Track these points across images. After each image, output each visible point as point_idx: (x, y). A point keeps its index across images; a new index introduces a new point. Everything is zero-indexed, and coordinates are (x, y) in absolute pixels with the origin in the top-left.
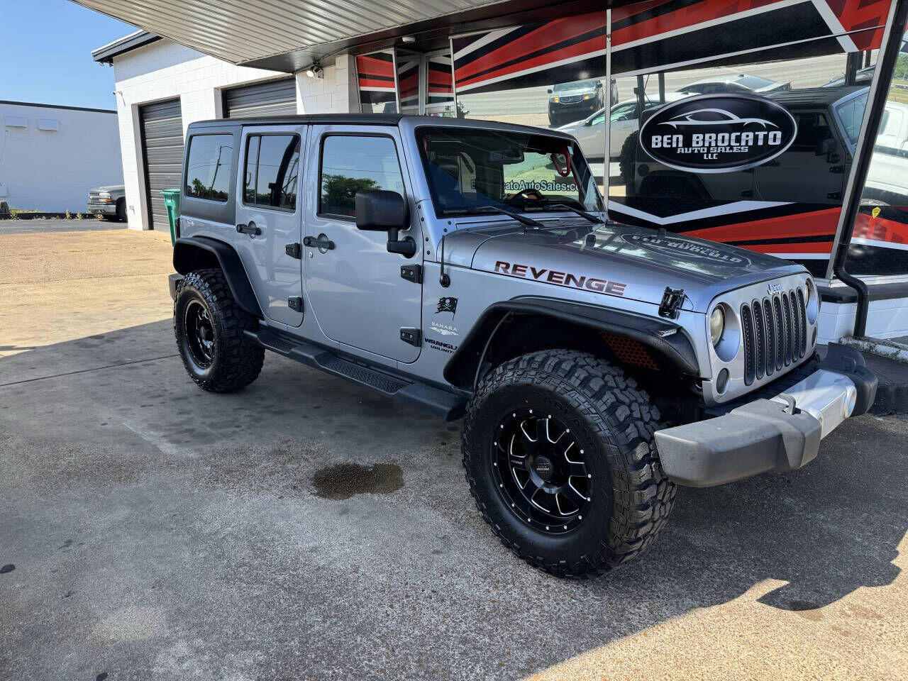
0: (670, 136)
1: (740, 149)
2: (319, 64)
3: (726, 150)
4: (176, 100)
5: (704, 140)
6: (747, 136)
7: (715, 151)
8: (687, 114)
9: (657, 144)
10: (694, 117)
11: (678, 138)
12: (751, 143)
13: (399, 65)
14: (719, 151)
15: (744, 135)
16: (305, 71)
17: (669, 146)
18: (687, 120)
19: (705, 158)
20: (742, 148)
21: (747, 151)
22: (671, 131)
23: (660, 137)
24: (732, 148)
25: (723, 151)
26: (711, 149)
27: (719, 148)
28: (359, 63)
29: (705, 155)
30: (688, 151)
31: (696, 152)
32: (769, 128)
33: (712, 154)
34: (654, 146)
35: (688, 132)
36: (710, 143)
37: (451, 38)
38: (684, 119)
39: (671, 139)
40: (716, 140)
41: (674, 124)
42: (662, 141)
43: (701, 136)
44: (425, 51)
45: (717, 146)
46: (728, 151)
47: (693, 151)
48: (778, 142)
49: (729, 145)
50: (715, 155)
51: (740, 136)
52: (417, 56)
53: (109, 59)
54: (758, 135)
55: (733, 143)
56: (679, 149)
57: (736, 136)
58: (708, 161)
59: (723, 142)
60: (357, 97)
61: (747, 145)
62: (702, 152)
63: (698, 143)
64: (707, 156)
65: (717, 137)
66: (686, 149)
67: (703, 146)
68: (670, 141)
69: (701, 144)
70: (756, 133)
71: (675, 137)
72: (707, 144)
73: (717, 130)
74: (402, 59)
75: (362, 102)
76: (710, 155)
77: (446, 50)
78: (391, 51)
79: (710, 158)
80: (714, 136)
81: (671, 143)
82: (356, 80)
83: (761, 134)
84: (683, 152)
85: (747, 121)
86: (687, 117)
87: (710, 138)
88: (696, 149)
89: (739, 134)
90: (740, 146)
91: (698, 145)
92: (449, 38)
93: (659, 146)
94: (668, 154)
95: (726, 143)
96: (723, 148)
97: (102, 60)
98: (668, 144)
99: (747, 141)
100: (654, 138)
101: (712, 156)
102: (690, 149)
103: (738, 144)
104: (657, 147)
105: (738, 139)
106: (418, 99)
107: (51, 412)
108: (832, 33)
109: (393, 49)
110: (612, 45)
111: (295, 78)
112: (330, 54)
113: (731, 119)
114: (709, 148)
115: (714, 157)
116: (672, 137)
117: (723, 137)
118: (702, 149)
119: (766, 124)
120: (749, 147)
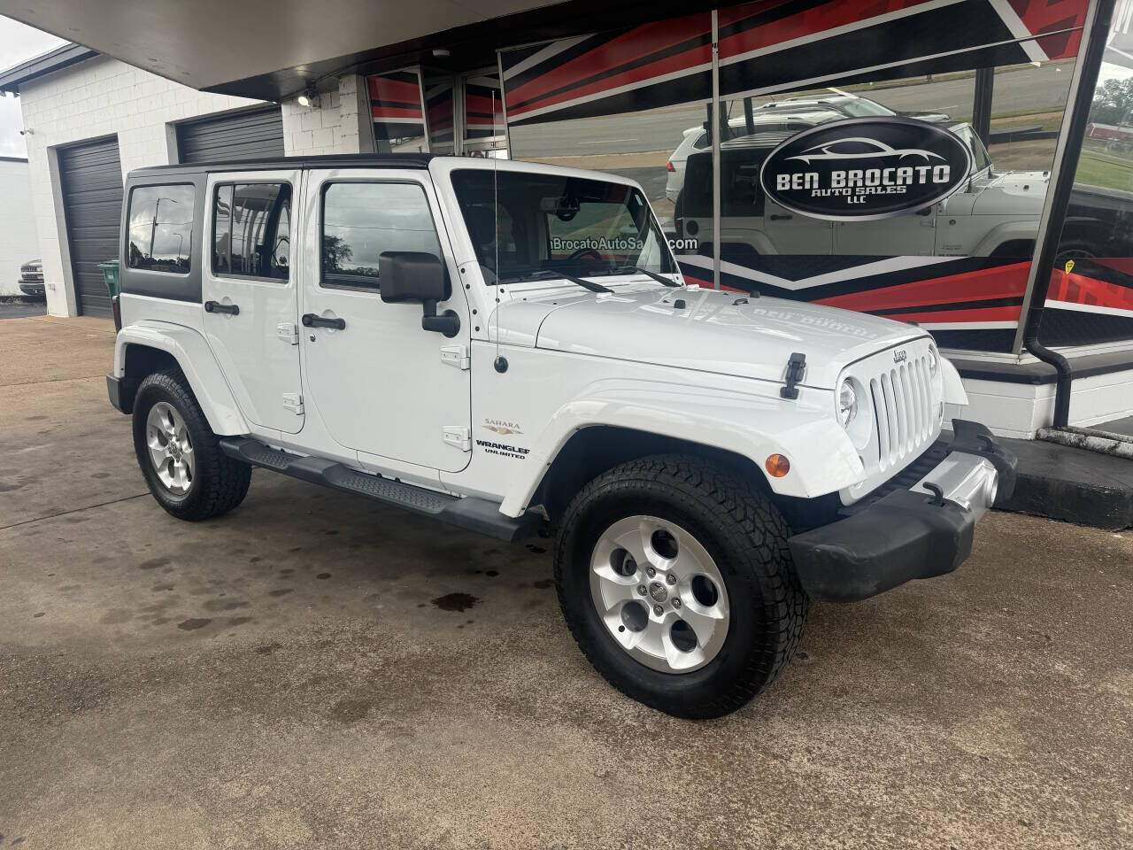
0: (801, 175)
1: (896, 190)
2: (315, 88)
3: (876, 191)
4: (113, 139)
5: (847, 178)
6: (905, 172)
7: (863, 192)
8: (824, 146)
9: (783, 185)
10: (833, 149)
11: (812, 177)
12: (909, 182)
13: (426, 89)
14: (868, 192)
15: (900, 171)
16: (298, 97)
17: (801, 188)
18: (824, 153)
19: (849, 202)
20: (899, 188)
21: (904, 191)
22: (803, 168)
23: (787, 177)
24: (884, 188)
25: (873, 192)
26: (857, 190)
27: (868, 189)
28: (371, 86)
29: (849, 198)
30: (826, 193)
31: (837, 194)
32: (933, 162)
33: (859, 196)
34: (779, 188)
35: (825, 169)
36: (855, 182)
37: (499, 52)
38: (819, 151)
39: (803, 178)
40: (864, 179)
41: (806, 158)
42: (791, 181)
43: (843, 174)
44: (459, 71)
45: (864, 186)
46: (879, 192)
47: (833, 193)
48: (946, 179)
49: (881, 185)
50: (862, 198)
51: (896, 171)
52: (449, 77)
53: (13, 87)
54: (919, 171)
55: (886, 182)
56: (814, 191)
57: (890, 173)
58: (853, 206)
59: (873, 181)
60: (370, 131)
61: (904, 183)
62: (844, 194)
63: (838, 182)
64: (852, 200)
65: (864, 174)
66: (824, 191)
67: (847, 186)
68: (801, 181)
69: (843, 184)
70: (917, 168)
71: (808, 176)
72: (851, 184)
73: (864, 165)
74: (431, 81)
75: (376, 138)
76: (855, 198)
77: (495, 68)
78: (416, 70)
80: (860, 173)
81: (802, 184)
82: (368, 108)
83: (923, 170)
84: (819, 195)
85: (904, 153)
86: (824, 150)
87: (856, 175)
88: (837, 190)
89: (893, 170)
90: (895, 185)
91: (839, 186)
92: (497, 50)
93: (787, 187)
94: (801, 198)
95: (877, 182)
96: (873, 189)
97: (3, 88)
98: (799, 184)
99: (905, 179)
100: (779, 177)
101: (858, 200)
102: (829, 191)
103: (893, 183)
104: (783, 189)
105: (893, 177)
106: (453, 134)
108: (1013, 38)
109: (418, 66)
110: (720, 58)
111: (281, 108)
112: (328, 76)
113: (883, 151)
114: (854, 189)
115: (862, 201)
116: (804, 175)
117: (873, 174)
118: (844, 190)
119: (928, 156)
120: (908, 186)
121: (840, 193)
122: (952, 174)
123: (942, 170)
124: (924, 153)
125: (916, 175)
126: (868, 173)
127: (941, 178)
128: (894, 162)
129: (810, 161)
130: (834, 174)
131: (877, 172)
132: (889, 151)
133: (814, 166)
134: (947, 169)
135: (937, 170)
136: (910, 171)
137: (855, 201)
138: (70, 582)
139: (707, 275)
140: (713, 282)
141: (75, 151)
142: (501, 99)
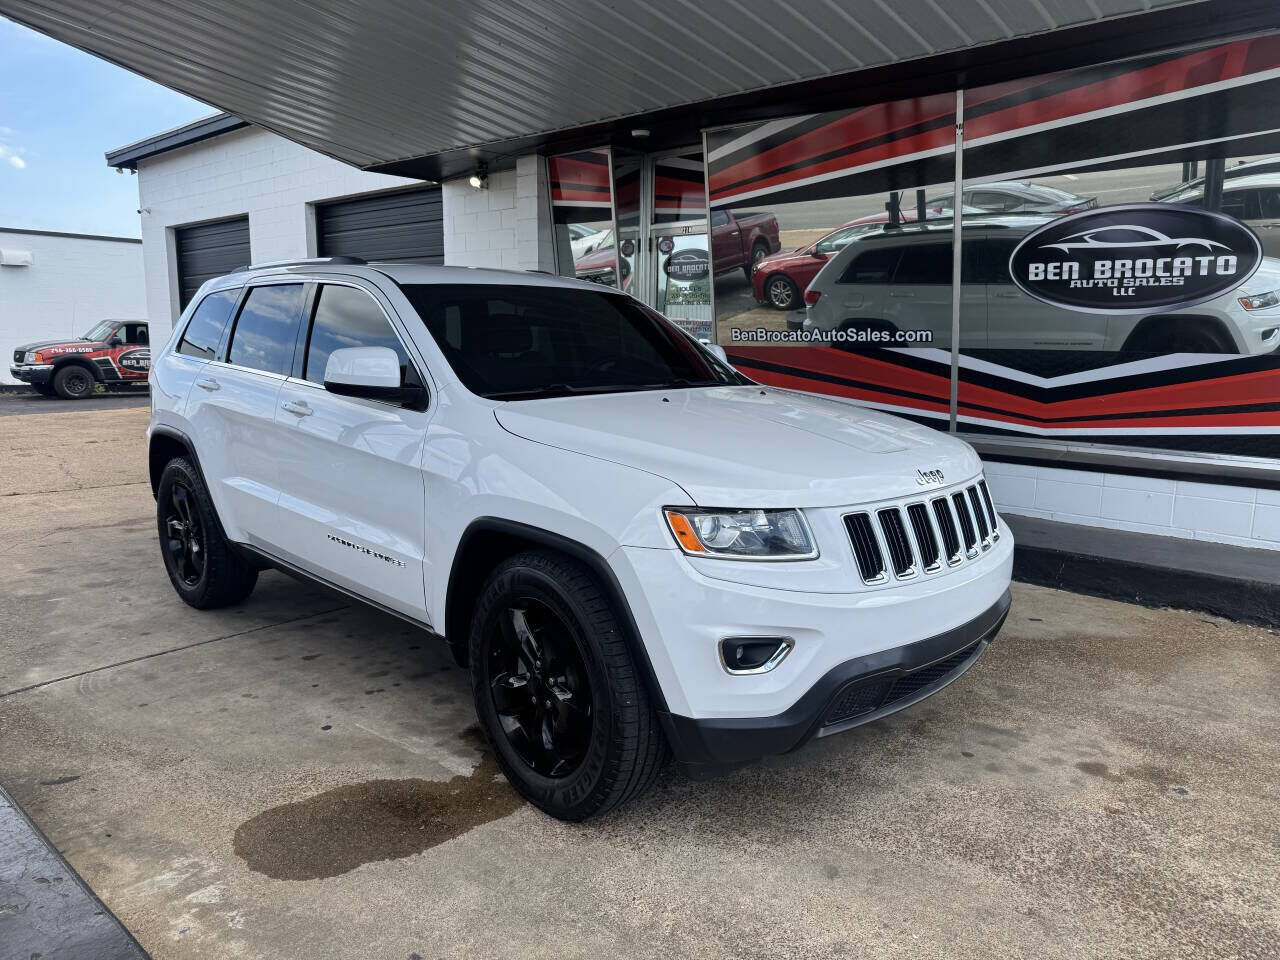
0: (1058, 264)
1: (1172, 281)
2: (488, 167)
3: (1148, 282)
4: (243, 219)
5: (1113, 269)
6: (1183, 263)
7: (1132, 284)
8: (1087, 233)
9: (1037, 275)
10: (1096, 237)
11: (1071, 267)
12: (1188, 273)
13: (617, 168)
14: (1138, 284)
15: (1177, 262)
16: (469, 176)
17: (1058, 278)
18: (1086, 241)
19: (1115, 293)
20: (1175, 280)
21: (1182, 283)
22: (1061, 257)
23: (1042, 266)
24: (1158, 279)
25: (1144, 283)
26: (1125, 281)
27: (1138, 280)
28: (553, 167)
29: (1115, 291)
30: (1088, 284)
31: (1101, 285)
32: (1217, 252)
33: (1127, 288)
34: (1032, 277)
35: (1087, 258)
36: (1123, 273)
37: (704, 132)
38: (1081, 240)
39: (1060, 267)
40: (1133, 269)
41: (1065, 247)
42: (1046, 271)
43: (1108, 264)
44: (650, 150)
45: (1134, 276)
46: (1151, 283)
47: (1095, 285)
48: (1232, 271)
49: (1154, 275)
50: (1130, 290)
51: (1172, 262)
52: (640, 157)
53: (132, 164)
54: (1199, 262)
55: (1159, 273)
56: (1073, 283)
57: (1165, 263)
58: (1121, 298)
59: (1144, 271)
60: (549, 216)
61: (1182, 274)
62: (1109, 285)
63: (1103, 273)
64: (1119, 292)
65: (1134, 264)
66: (1085, 282)
67: (1112, 277)
68: (1058, 271)
69: (1108, 274)
70: (1197, 259)
71: (1066, 266)
72: (1118, 275)
73: (1134, 254)
74: (622, 160)
75: (555, 223)
76: (1123, 290)
77: (698, 148)
78: (606, 151)
80: (1129, 263)
81: (1060, 274)
82: (547, 191)
83: (1205, 261)
84: (1079, 285)
85: (1182, 242)
86: (1086, 238)
87: (1123, 265)
88: (1101, 282)
90: (1171, 276)
91: (1103, 276)
92: (702, 130)
93: (1041, 277)
94: (1058, 289)
95: (1149, 273)
96: (1145, 280)
97: (120, 166)
98: (1055, 274)
99: (1182, 270)
100: (1032, 267)
101: (1126, 291)
102: (1091, 282)
103: (1168, 274)
104: (1037, 279)
105: (1168, 268)
106: (639, 218)
109: (609, 147)
111: (441, 188)
112: (506, 154)
113: (1157, 239)
114: (1121, 280)
115: (1130, 293)
116: (1061, 265)
117: (1144, 264)
118: (1110, 281)
119: (1211, 245)
120: (1187, 278)
121: (1105, 284)
122: (1238, 266)
123: (1227, 261)
124: (1206, 243)
125: (1196, 266)
126: (1139, 263)
127: (1226, 269)
128: (1171, 252)
129: (1069, 249)
130: (1098, 265)
131: (1150, 262)
132: (1165, 240)
133: (1074, 255)
134: (1233, 260)
135: (1221, 260)
136: (1189, 261)
137: (1123, 293)
139: (943, 370)
140: (950, 378)
141: (198, 231)
142: (703, 182)
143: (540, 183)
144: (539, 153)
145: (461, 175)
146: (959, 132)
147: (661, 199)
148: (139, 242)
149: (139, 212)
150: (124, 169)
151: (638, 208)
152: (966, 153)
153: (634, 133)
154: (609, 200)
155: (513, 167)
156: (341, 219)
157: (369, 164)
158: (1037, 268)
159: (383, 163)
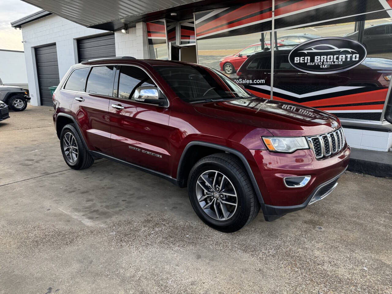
0: (304, 57)
1: (338, 63)
2: (127, 26)
3: (331, 63)
4: (54, 44)
5: (320, 59)
6: (342, 57)
7: (326, 64)
8: (312, 47)
9: (297, 61)
10: (316, 48)
11: (307, 58)
12: (344, 60)
13: (167, 26)
14: (328, 64)
15: (340, 56)
16: (121, 29)
17: (303, 62)
18: (312, 50)
19: (321, 67)
20: (340, 62)
21: (342, 63)
22: (304, 55)
23: (298, 58)
24: (334, 62)
26: (324, 63)
27: (328, 62)
28: (148, 26)
29: (321, 66)
30: (313, 64)
31: (317, 64)
32: (353, 53)
33: (325, 65)
34: (295, 62)
35: (312, 56)
36: (324, 60)
37: (194, 14)
38: (311, 49)
39: (304, 58)
40: (327, 59)
41: (306, 52)
42: (300, 60)
43: (319, 57)
44: (178, 21)
45: (327, 61)
46: (332, 64)
47: (315, 64)
48: (357, 59)
49: (333, 61)
50: (326, 66)
51: (339, 56)
52: (175, 23)
53: (19, 26)
54: (347, 56)
55: (335, 60)
56: (308, 63)
57: (337, 57)
58: (323, 69)
59: (330, 59)
60: (147, 42)
61: (342, 60)
62: (319, 64)
63: (317, 60)
64: (322, 66)
65: (327, 57)
66: (312, 63)
67: (320, 62)
68: (304, 60)
69: (319, 61)
70: (347, 55)
71: (306, 58)
72: (322, 61)
73: (327, 54)
74: (169, 24)
75: (149, 44)
76: (323, 66)
77: (192, 19)
78: (164, 21)
79: (323, 67)
80: (325, 57)
81: (304, 61)
82: (146, 34)
83: (349, 56)
84: (310, 64)
85: (342, 50)
86: (312, 49)
87: (324, 58)
88: (317, 63)
89: (338, 56)
90: (338, 61)
91: (318, 61)
92: (193, 13)
93: (298, 62)
94: (304, 65)
95: (332, 60)
96: (330, 62)
97: (16, 27)
98: (303, 61)
99: (342, 59)
100: (296, 58)
102: (314, 63)
103: (337, 60)
104: (297, 62)
107: (17, 204)
108: (384, 9)
109: (165, 19)
110: (275, 16)
111: (114, 34)
112: (133, 22)
113: (334, 49)
114: (323, 62)
116: (305, 57)
117: (330, 57)
118: (319, 63)
119: (351, 51)
120: (343, 61)
121: (318, 64)
122: (359, 57)
123: (356, 56)
124: (350, 50)
125: (346, 58)
126: (329, 57)
127: (355, 59)
128: (339, 53)
129: (307, 52)
130: (316, 57)
131: (332, 57)
132: (337, 49)
133: (309, 54)
134: (358, 55)
135: (354, 56)
136: (344, 56)
138: (57, 198)
139: (268, 92)
140: (270, 95)
141: (41, 48)
142: (194, 31)
143: (143, 31)
144: (143, 21)
145: (119, 29)
146: (273, 13)
147: (183, 37)
148: (23, 52)
149: (22, 42)
150: (17, 28)
151: (175, 40)
152: (275, 20)
153: (172, 14)
154: (165, 37)
155: (135, 26)
156: (84, 44)
157: (89, 25)
158: (297, 59)
159: (93, 25)
